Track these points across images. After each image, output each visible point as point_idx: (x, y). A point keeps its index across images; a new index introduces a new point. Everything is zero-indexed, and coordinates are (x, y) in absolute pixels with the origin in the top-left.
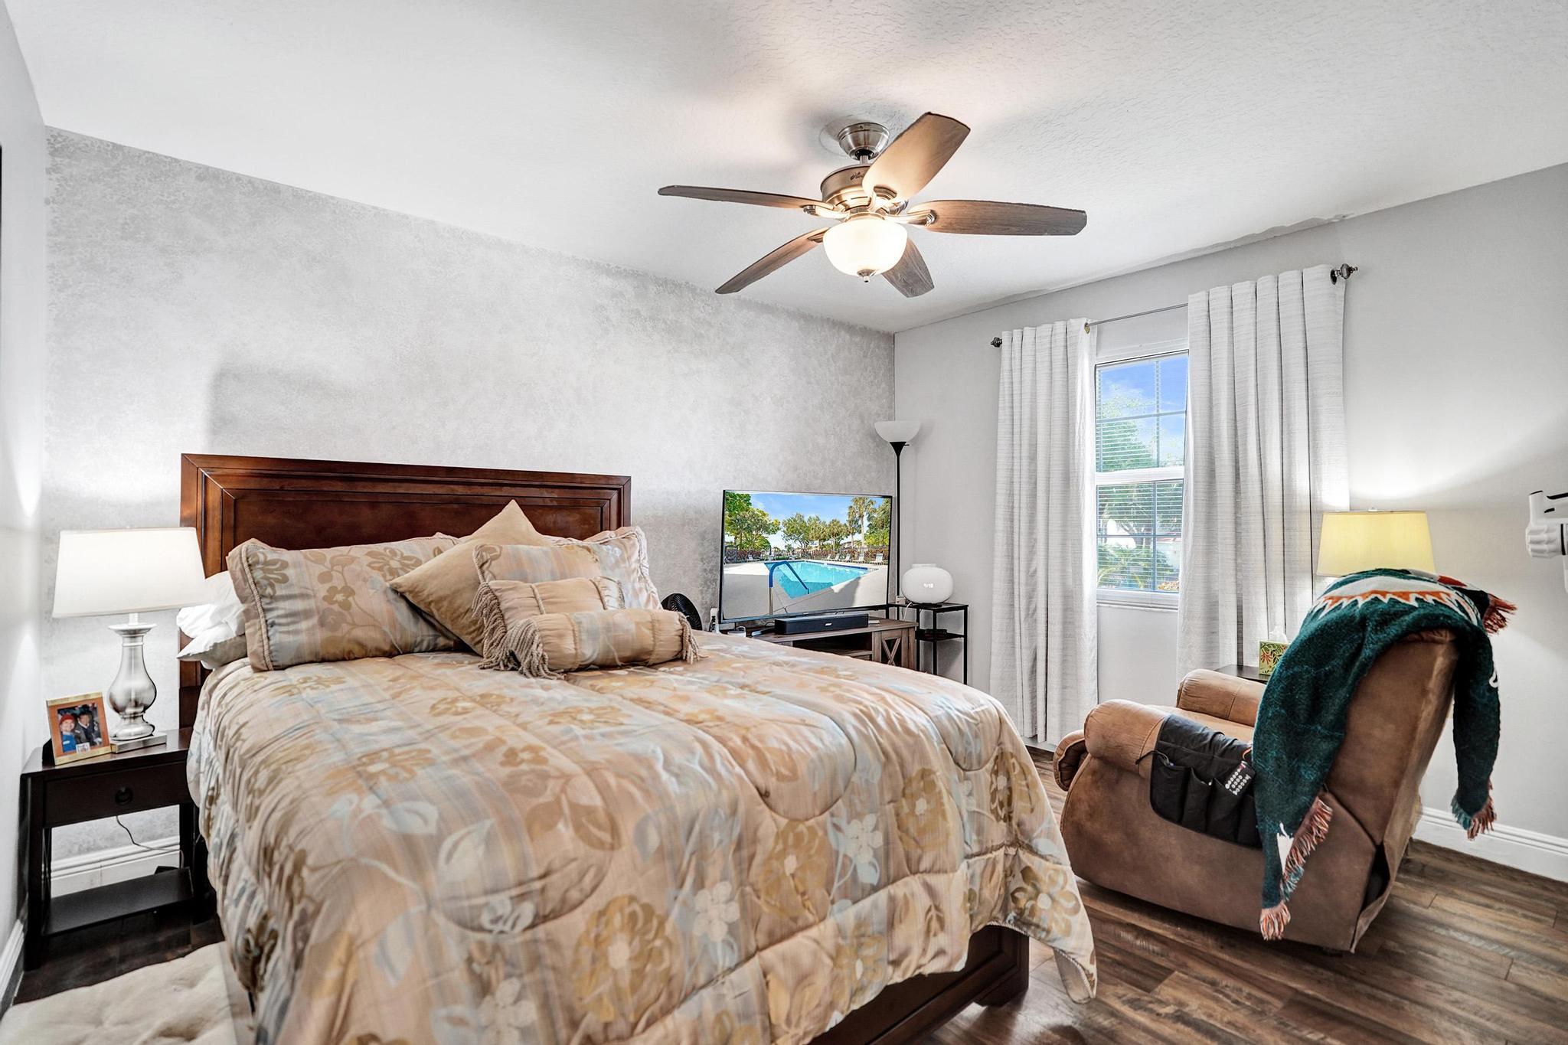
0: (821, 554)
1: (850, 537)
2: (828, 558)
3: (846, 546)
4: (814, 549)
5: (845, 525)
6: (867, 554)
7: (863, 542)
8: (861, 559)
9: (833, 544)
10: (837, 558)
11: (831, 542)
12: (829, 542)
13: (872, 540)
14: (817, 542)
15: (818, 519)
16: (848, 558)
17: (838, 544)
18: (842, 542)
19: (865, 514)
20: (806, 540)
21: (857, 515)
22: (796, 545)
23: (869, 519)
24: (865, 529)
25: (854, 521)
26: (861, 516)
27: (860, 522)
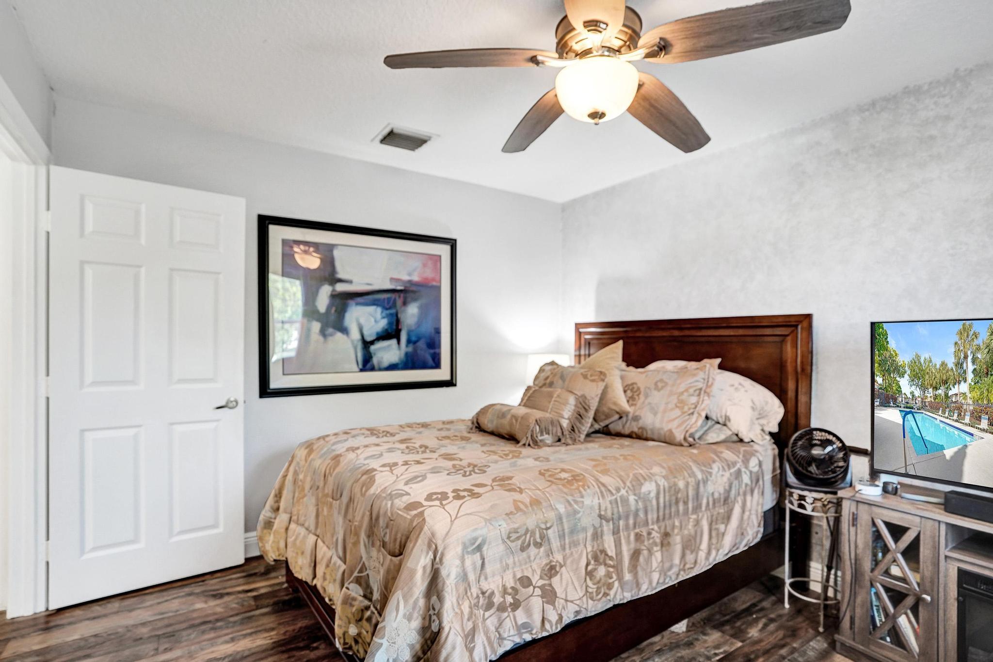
0: (934, 407)
1: (956, 386)
2: (940, 413)
3: (954, 400)
4: (929, 399)
5: (952, 369)
6: (972, 413)
7: (969, 395)
8: (967, 420)
9: (943, 394)
10: (947, 415)
11: (941, 391)
12: (940, 391)
13: (976, 394)
14: (931, 390)
15: (931, 361)
16: (955, 417)
17: (946, 395)
18: (950, 393)
19: (969, 352)
20: (924, 388)
21: (963, 356)
22: (917, 393)
23: (974, 361)
24: (970, 376)
25: (959, 364)
26: (966, 357)
27: (965, 365)
